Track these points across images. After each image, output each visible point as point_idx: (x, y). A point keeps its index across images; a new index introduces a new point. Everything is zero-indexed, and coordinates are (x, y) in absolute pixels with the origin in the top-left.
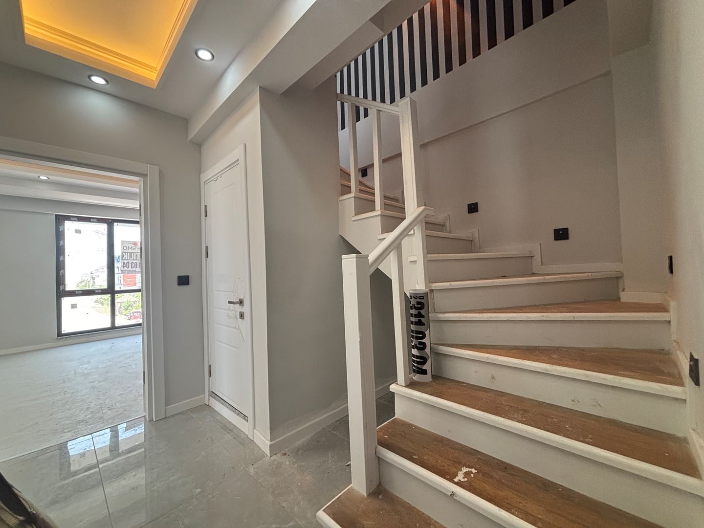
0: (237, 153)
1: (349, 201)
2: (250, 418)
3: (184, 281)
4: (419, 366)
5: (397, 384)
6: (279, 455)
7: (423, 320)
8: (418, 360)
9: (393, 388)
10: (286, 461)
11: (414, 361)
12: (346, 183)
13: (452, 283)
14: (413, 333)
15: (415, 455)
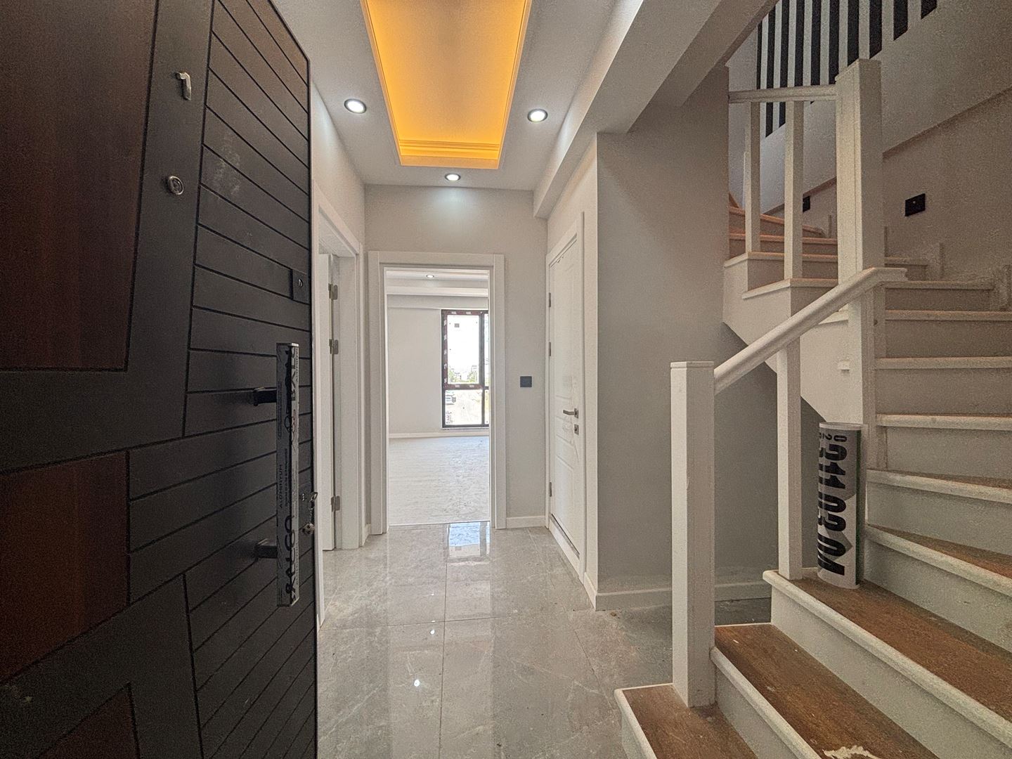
0: (575, 228)
1: (739, 268)
2: (582, 555)
3: (526, 382)
4: (828, 556)
5: (777, 572)
6: (608, 613)
7: (839, 477)
8: (828, 546)
9: (768, 575)
10: (614, 623)
11: (820, 546)
12: (737, 236)
14: (821, 498)
15: (772, 685)
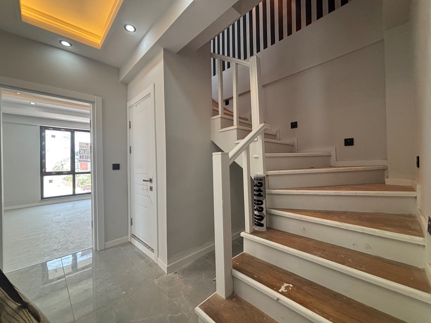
0: (149, 90)
1: (217, 120)
2: (156, 251)
3: (116, 167)
4: (259, 221)
5: (245, 232)
6: (173, 273)
7: (262, 193)
8: (258, 218)
9: (243, 234)
10: (177, 276)
11: (255, 218)
12: (216, 109)
13: (280, 171)
14: (255, 201)
15: (255, 275)
